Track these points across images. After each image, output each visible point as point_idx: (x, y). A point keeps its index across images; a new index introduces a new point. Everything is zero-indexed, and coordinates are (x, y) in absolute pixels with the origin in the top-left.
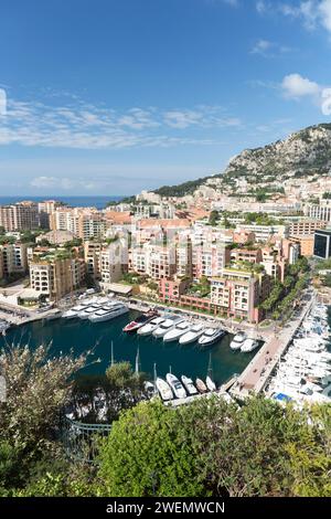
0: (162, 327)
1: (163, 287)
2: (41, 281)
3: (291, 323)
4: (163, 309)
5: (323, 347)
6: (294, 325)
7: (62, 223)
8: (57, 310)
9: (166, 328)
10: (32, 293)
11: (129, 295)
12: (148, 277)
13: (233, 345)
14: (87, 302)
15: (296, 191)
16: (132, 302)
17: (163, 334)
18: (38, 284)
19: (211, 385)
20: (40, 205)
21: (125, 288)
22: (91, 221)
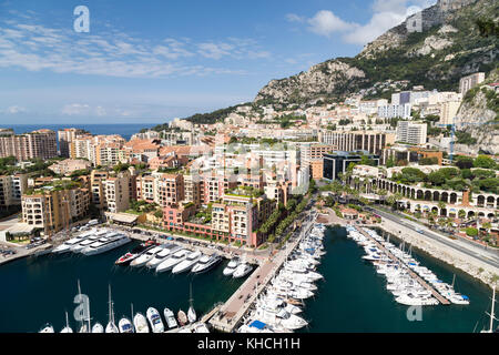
0: (158, 257)
1: (168, 215)
2: (34, 215)
3: (287, 244)
5: (312, 267)
6: (290, 247)
7: (82, 151)
8: (48, 245)
9: (162, 257)
10: (24, 227)
11: (134, 224)
12: (157, 205)
13: (227, 271)
14: (85, 234)
15: (316, 118)
16: (135, 231)
17: (157, 265)
18: (31, 217)
19: (192, 315)
20: (59, 133)
21: (130, 217)
22: (109, 149)
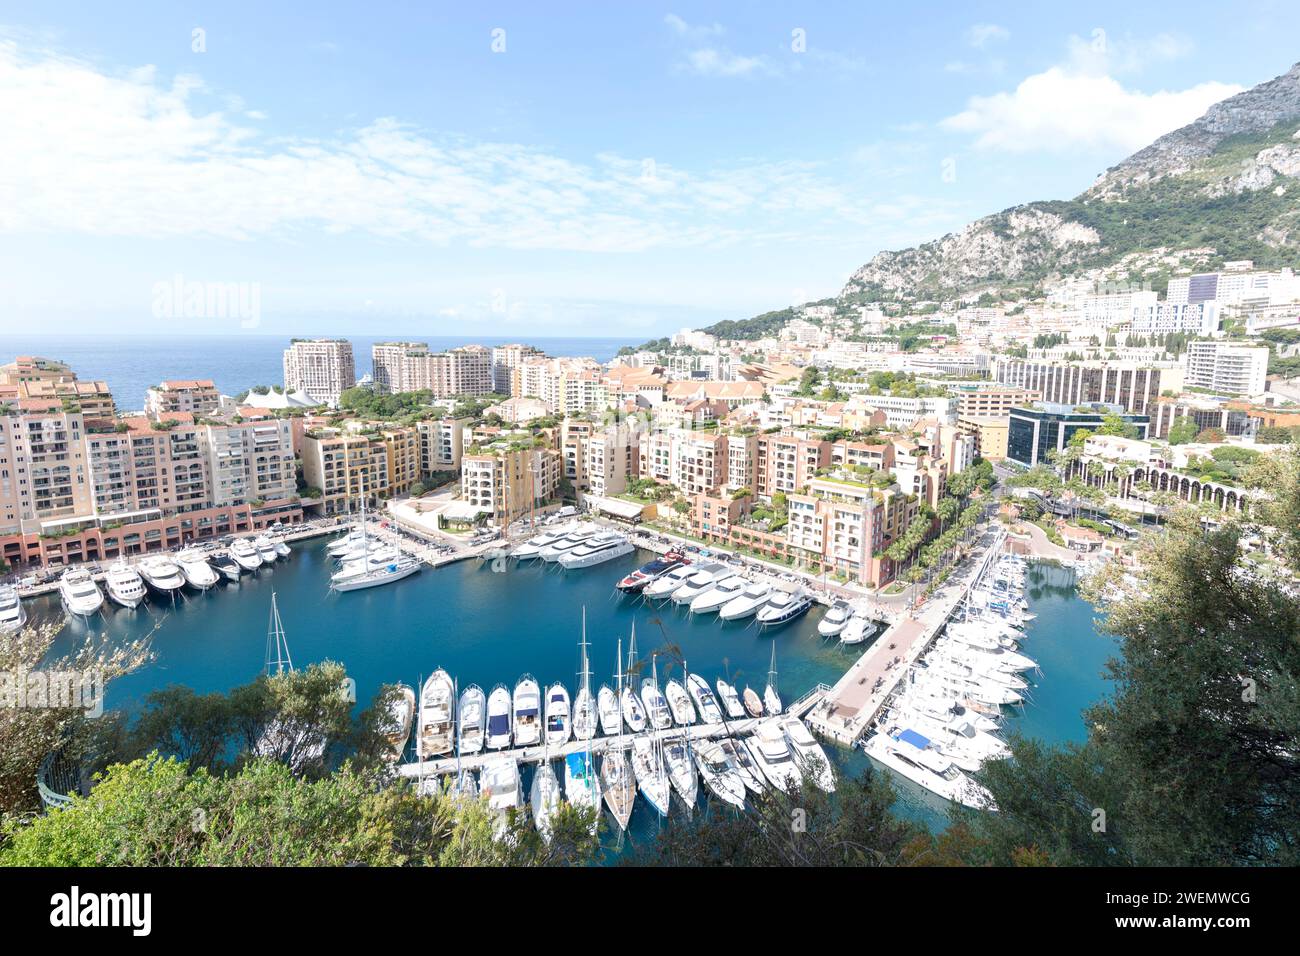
0: (690, 584)
1: (700, 509)
2: (480, 489)
3: (947, 590)
4: (698, 551)
5: (1008, 642)
6: (953, 596)
7: (532, 384)
9: (698, 586)
10: (464, 509)
11: (637, 520)
12: (675, 489)
13: (825, 628)
14: (558, 530)
15: (981, 332)
16: (641, 534)
17: (692, 598)
18: (474, 493)
19: (773, 701)
20: (495, 351)
21: (630, 508)
22: (581, 383)
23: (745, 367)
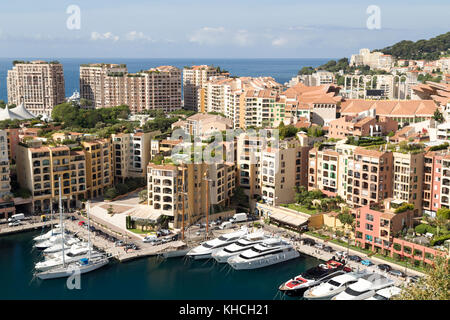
0: (349, 291)
1: (363, 221)
2: (162, 195)
4: (359, 260)
7: (217, 102)
8: (180, 243)
11: (303, 228)
12: (341, 200)
14: (230, 234)
16: (307, 242)
18: (158, 198)
21: (297, 217)
22: (260, 100)
23: (419, 86)
